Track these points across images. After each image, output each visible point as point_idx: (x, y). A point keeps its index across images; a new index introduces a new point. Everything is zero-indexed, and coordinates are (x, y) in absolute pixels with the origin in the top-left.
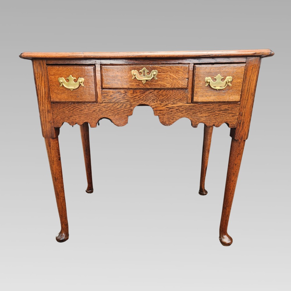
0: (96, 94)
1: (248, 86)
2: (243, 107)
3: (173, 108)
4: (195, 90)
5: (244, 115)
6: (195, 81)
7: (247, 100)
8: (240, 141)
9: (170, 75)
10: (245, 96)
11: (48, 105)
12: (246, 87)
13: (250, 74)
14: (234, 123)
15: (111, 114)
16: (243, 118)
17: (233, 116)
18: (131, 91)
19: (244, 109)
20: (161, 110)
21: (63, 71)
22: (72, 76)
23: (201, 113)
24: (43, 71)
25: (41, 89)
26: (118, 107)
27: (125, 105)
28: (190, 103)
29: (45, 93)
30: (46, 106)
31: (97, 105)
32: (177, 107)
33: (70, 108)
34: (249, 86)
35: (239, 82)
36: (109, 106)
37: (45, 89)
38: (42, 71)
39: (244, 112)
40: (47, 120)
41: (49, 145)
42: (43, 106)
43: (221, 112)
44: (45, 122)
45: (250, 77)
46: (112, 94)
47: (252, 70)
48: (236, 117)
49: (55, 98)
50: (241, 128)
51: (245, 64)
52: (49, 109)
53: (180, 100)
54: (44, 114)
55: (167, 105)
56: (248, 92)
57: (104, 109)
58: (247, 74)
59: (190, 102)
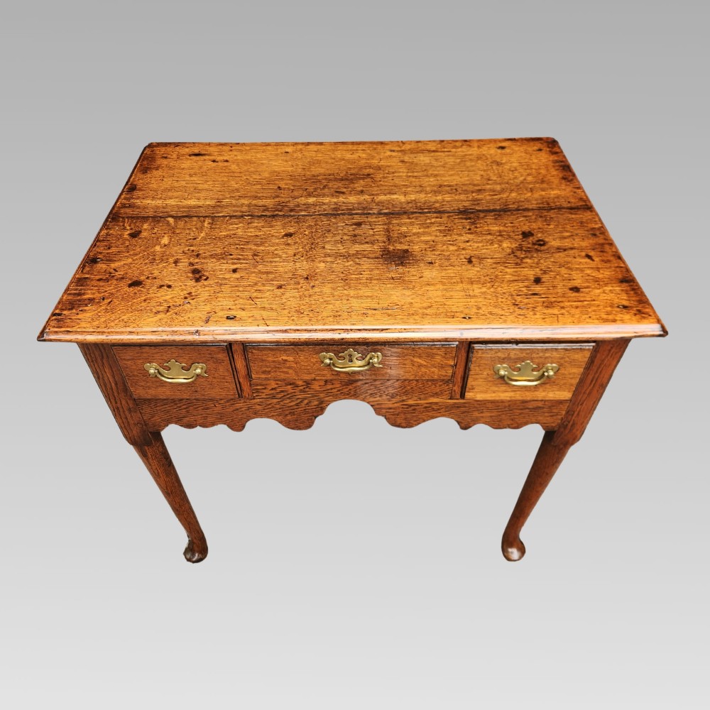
0: (238, 385)
1: (595, 374)
2: (577, 403)
3: (418, 405)
4: (470, 382)
5: (578, 414)
6: (469, 370)
7: (590, 393)
8: (561, 446)
9: (412, 361)
10: (585, 389)
11: (129, 401)
12: (590, 376)
13: (604, 357)
14: (554, 422)
15: (275, 414)
16: (573, 418)
17: (552, 416)
18: (323, 383)
19: (580, 407)
20: (390, 408)
21: (152, 353)
22: (176, 362)
23: (482, 413)
24: (103, 350)
25: (106, 379)
26: (292, 404)
27: (306, 401)
28: (457, 399)
29: (116, 384)
30: (124, 402)
31: (242, 401)
32: (427, 403)
33: (179, 405)
34: (598, 374)
35: (574, 373)
36: (269, 403)
37: (114, 377)
38: (101, 351)
39: (578, 410)
40: (131, 422)
41: (143, 455)
42: (116, 403)
43: (527, 410)
44: (126, 425)
45: (603, 361)
46: (276, 386)
47: (610, 351)
48: (560, 417)
49: (139, 392)
50: (567, 431)
51: (594, 344)
52: (131, 406)
53: (436, 395)
54: (122, 413)
55: (403, 401)
56: (594, 382)
57: (258, 407)
58: (598, 357)
59: (459, 397)
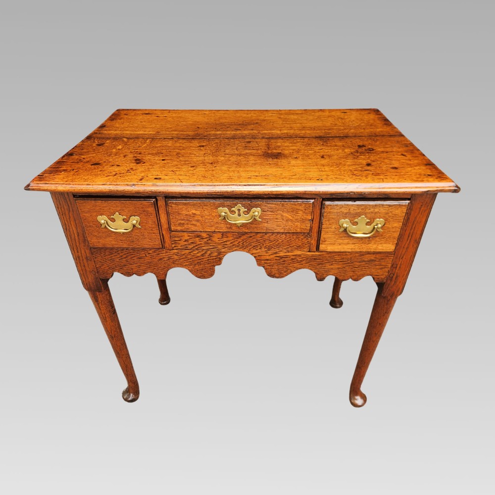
0: (162, 237)
1: (411, 230)
2: (399, 257)
3: (286, 257)
4: (323, 235)
5: (400, 267)
6: (322, 224)
7: (407, 248)
8: (389, 298)
9: (282, 216)
10: (404, 244)
11: (86, 251)
12: (407, 231)
13: (416, 214)
14: (383, 274)
15: (187, 264)
16: (397, 271)
17: (381, 269)
18: (220, 235)
19: (401, 260)
20: (267, 260)
21: (104, 207)
22: (120, 214)
23: (332, 265)
24: (70, 204)
25: (71, 230)
26: (199, 255)
27: (209, 252)
28: (314, 252)
29: (78, 235)
30: (83, 252)
31: (164, 252)
32: (293, 256)
33: (121, 254)
34: (412, 231)
35: (396, 227)
36: (183, 253)
37: (77, 229)
38: (69, 207)
39: (400, 263)
40: (88, 269)
41: (95, 299)
42: (78, 252)
43: (364, 263)
44: (84, 272)
45: (416, 218)
46: (188, 238)
47: (420, 208)
48: (387, 270)
49: (94, 241)
50: (393, 283)
51: (408, 202)
52: (88, 255)
53: (299, 248)
54: (81, 261)
55: (276, 253)
56: (410, 238)
57: (176, 257)
58: (412, 214)
59: (315, 250)
